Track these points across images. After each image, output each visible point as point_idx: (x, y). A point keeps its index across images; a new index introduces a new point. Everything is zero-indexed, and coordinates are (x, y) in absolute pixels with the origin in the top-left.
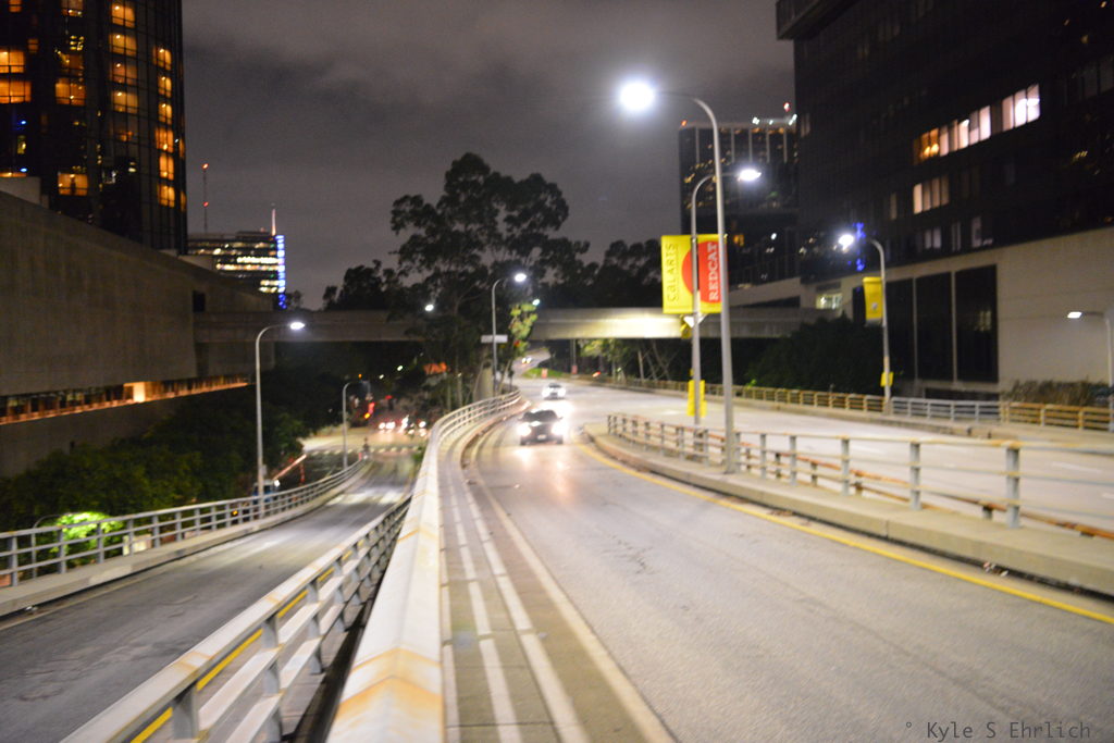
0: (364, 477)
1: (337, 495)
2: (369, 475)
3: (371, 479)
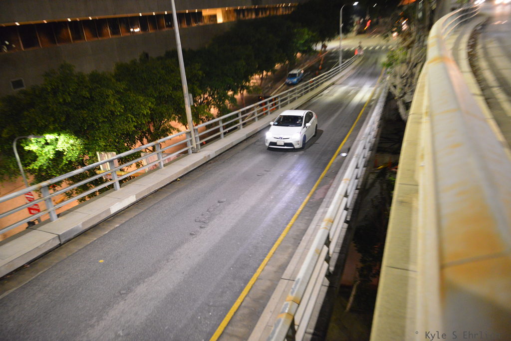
0: (354, 69)
1: (328, 87)
2: (359, 66)
3: (358, 70)
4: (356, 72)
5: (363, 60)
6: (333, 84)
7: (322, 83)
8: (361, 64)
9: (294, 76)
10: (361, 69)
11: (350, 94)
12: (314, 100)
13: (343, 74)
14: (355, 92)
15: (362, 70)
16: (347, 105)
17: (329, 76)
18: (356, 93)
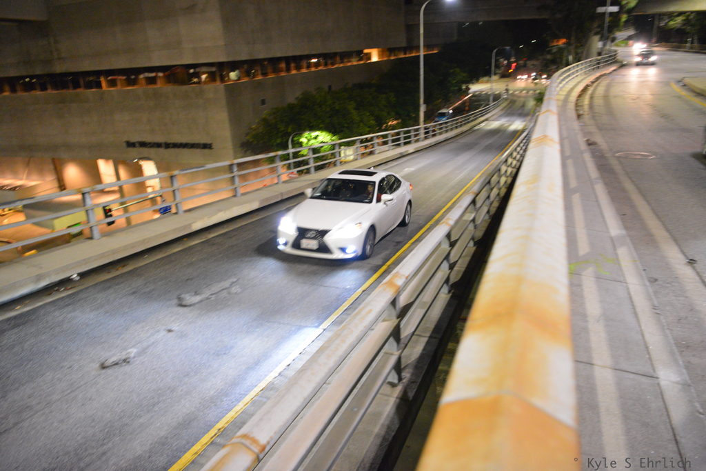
1: (482, 122)
2: (507, 108)
3: (507, 111)
5: (510, 102)
6: (486, 120)
9: (443, 115)
13: (494, 112)
15: (511, 111)
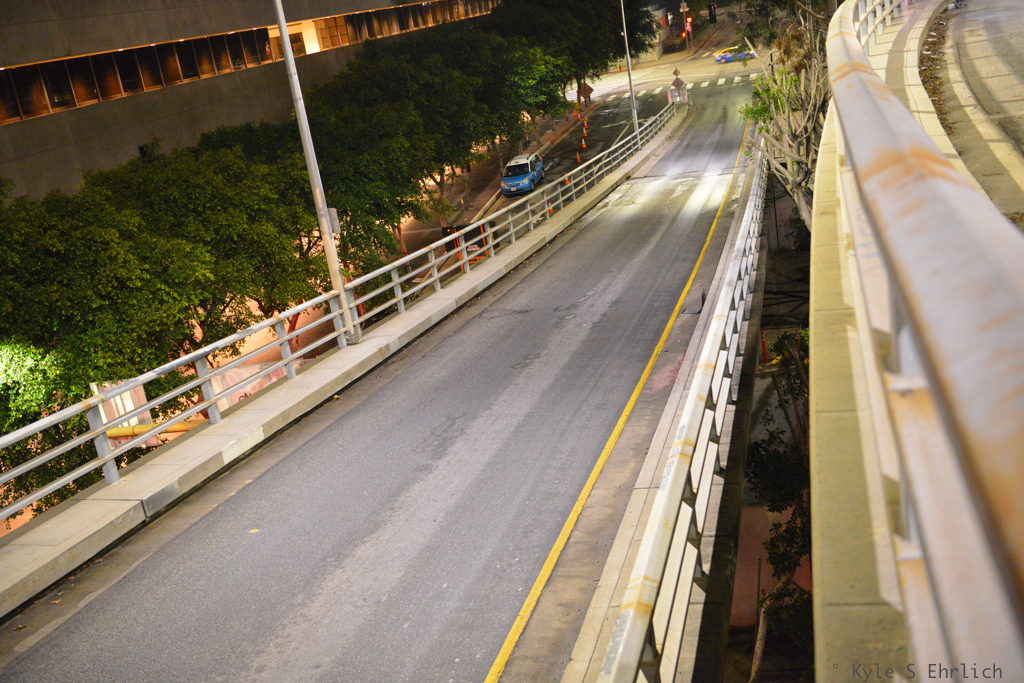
0: (670, 138)
1: (617, 185)
2: (682, 131)
3: (682, 140)
4: (678, 146)
5: (689, 113)
6: (628, 178)
7: (601, 177)
8: (687, 124)
10: (690, 136)
11: (675, 195)
12: (591, 217)
13: (649, 151)
14: (685, 188)
15: (693, 139)
16: (674, 219)
17: (614, 159)
18: (690, 191)
